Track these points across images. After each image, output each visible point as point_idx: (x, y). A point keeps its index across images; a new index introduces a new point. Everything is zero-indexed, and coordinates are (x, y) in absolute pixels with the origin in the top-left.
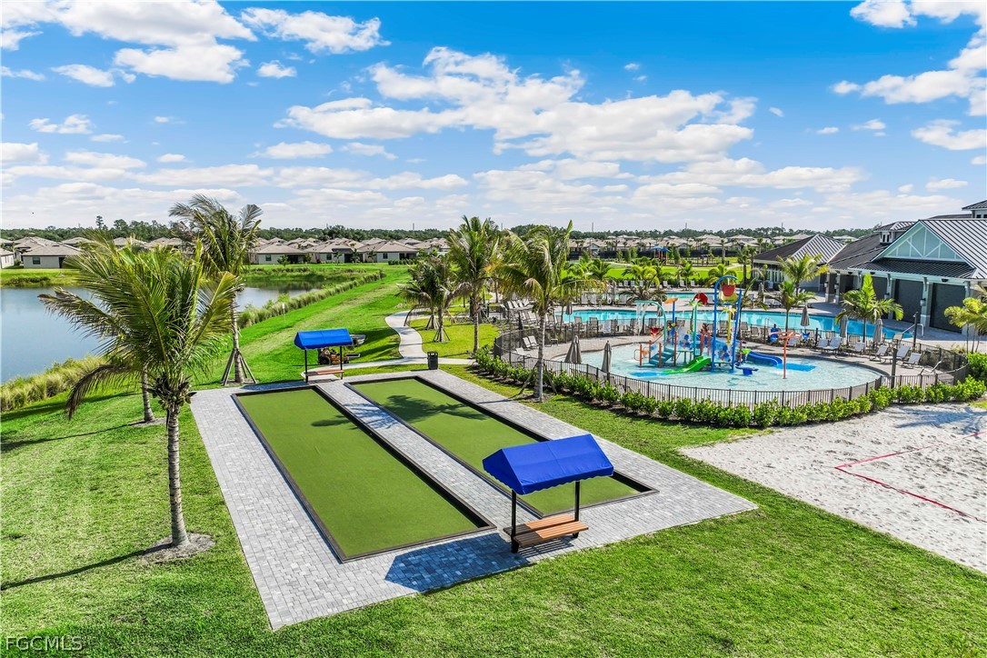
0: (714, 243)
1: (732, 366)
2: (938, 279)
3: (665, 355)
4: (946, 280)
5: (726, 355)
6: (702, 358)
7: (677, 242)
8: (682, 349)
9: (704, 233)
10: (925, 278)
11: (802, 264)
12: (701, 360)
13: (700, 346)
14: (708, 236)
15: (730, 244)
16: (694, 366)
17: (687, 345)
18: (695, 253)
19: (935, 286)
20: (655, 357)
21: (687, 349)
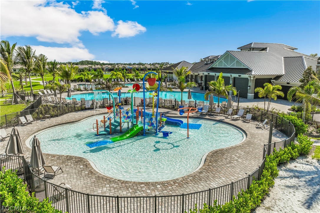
0: (149, 67)
1: (156, 130)
2: (236, 75)
3: (114, 125)
4: (240, 76)
5: (152, 124)
6: (138, 126)
7: (136, 66)
8: (125, 121)
9: (145, 64)
10: (231, 75)
11: (181, 71)
12: (137, 128)
13: (136, 118)
14: (147, 65)
15: (153, 67)
16: (133, 132)
17: (128, 117)
18: (142, 70)
19: (235, 78)
20: (108, 127)
21: (128, 120)
